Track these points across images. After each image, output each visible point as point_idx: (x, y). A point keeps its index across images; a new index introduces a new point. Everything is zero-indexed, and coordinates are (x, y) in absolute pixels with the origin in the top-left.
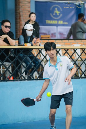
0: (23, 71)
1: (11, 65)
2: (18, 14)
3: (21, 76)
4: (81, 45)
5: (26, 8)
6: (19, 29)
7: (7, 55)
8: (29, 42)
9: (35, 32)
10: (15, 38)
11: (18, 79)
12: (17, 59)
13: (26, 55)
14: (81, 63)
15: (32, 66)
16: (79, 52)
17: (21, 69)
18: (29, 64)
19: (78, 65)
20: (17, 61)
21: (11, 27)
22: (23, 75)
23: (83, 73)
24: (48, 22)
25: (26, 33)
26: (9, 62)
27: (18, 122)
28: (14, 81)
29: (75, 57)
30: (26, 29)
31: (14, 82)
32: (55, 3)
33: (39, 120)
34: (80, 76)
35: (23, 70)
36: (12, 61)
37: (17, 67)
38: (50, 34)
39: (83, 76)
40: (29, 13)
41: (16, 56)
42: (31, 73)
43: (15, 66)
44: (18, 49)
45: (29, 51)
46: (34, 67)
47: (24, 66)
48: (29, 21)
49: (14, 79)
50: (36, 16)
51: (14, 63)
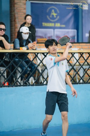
0: (18, 77)
1: (6, 70)
2: (13, 16)
3: (16, 81)
4: (79, 48)
5: (21, 10)
6: (14, 32)
7: (2, 59)
8: (24, 45)
9: (31, 35)
10: (10, 42)
11: (13, 85)
12: (12, 64)
13: (22, 59)
14: (79, 68)
15: (28, 71)
16: (77, 56)
17: (16, 74)
18: (25, 69)
19: (76, 69)
20: (12, 66)
21: (6, 30)
22: (18, 80)
23: (82, 79)
24: (44, 24)
25: (21, 36)
26: (4, 67)
27: (13, 129)
28: (9, 86)
29: (73, 62)
30: (22, 32)
31: (9, 88)
32: (52, 4)
33: (35, 127)
34: (78, 81)
35: (19, 75)
36: (7, 66)
37: (12, 72)
38: (47, 37)
39: (81, 81)
40: (25, 15)
41: (11, 60)
42: (26, 78)
43: (10, 71)
44: (14, 53)
45: (25, 55)
46: (30, 72)
47: (19, 71)
48: (25, 23)
49: (9, 84)
50: (32, 18)
51: (9, 68)
